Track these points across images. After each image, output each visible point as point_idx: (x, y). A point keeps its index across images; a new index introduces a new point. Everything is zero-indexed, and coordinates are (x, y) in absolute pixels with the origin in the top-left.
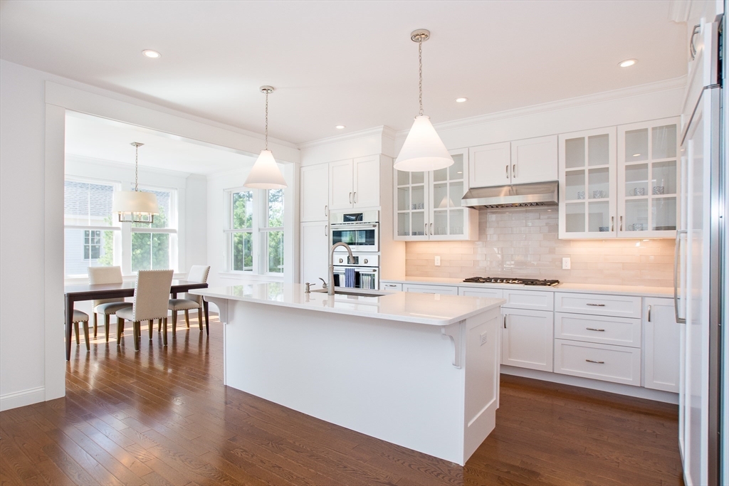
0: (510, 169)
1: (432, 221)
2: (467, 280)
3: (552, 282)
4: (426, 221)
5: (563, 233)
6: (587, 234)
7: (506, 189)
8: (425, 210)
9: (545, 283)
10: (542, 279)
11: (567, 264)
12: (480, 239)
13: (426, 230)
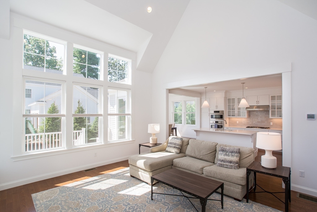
0: (258, 102)
1: (237, 113)
2: (247, 127)
3: (268, 128)
4: (235, 113)
5: (270, 117)
6: (276, 117)
7: (255, 106)
8: (235, 110)
9: (266, 128)
10: (265, 127)
11: (271, 124)
12: (249, 117)
13: (235, 115)
